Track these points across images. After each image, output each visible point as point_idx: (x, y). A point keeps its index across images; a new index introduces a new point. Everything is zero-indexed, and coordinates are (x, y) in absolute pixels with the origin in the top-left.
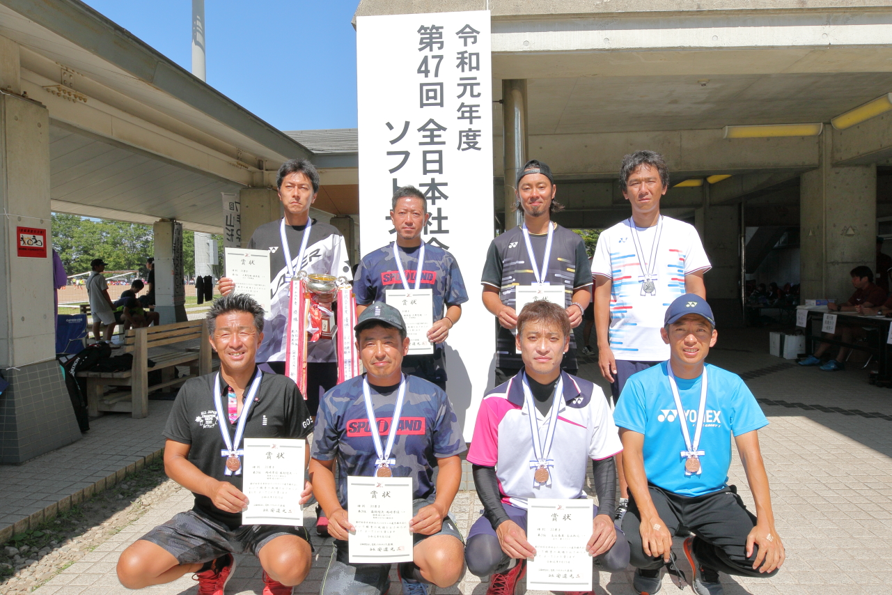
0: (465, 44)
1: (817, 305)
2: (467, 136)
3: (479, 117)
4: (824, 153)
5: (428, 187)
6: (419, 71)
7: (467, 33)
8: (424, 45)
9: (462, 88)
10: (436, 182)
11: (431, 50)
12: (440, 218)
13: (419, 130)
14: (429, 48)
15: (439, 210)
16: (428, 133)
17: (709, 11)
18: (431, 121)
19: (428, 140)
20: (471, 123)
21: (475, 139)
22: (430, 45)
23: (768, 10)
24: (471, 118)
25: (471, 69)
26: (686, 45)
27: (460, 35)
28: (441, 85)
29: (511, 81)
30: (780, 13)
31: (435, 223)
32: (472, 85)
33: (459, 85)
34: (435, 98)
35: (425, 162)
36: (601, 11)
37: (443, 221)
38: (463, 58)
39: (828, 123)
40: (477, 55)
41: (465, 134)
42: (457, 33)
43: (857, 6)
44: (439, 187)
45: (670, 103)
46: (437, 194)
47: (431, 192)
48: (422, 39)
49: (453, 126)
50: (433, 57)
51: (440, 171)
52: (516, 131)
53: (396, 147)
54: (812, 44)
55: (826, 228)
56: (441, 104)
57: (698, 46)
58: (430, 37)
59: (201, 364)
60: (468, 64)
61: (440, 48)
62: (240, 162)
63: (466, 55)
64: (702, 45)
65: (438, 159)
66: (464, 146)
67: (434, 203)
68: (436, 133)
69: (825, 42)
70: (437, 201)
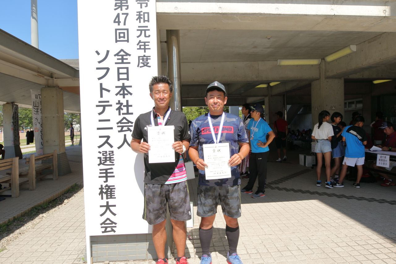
0: (141, 7)
2: (143, 59)
3: (150, 49)
4: (321, 73)
5: (120, 88)
6: (115, 22)
7: (142, 1)
8: (117, 7)
9: (140, 32)
10: (125, 85)
11: (121, 10)
12: (128, 106)
13: (115, 55)
14: (120, 8)
15: (127, 101)
16: (120, 57)
18: (122, 50)
19: (120, 61)
20: (145, 52)
21: (147, 61)
22: (121, 7)
24: (145, 49)
25: (144, 21)
26: (262, 12)
27: (138, 2)
28: (127, 30)
29: (171, 30)
31: (125, 109)
32: (145, 30)
33: (138, 30)
34: (124, 37)
35: (119, 74)
37: (130, 108)
38: (140, 15)
39: (323, 59)
40: (148, 13)
41: (141, 58)
44: (127, 88)
45: (253, 48)
46: (126, 92)
48: (116, 3)
49: (135, 53)
50: (123, 14)
51: (127, 79)
52: (174, 58)
53: (101, 65)
54: (326, 14)
55: (323, 106)
56: (128, 41)
57: (268, 13)
58: (121, 2)
59: (12, 182)
60: (143, 19)
61: (127, 9)
62: (39, 74)
63: (142, 13)
64: (270, 13)
65: (126, 72)
66: (141, 65)
67: (124, 97)
68: (125, 57)
69: (332, 13)
70: (126, 96)
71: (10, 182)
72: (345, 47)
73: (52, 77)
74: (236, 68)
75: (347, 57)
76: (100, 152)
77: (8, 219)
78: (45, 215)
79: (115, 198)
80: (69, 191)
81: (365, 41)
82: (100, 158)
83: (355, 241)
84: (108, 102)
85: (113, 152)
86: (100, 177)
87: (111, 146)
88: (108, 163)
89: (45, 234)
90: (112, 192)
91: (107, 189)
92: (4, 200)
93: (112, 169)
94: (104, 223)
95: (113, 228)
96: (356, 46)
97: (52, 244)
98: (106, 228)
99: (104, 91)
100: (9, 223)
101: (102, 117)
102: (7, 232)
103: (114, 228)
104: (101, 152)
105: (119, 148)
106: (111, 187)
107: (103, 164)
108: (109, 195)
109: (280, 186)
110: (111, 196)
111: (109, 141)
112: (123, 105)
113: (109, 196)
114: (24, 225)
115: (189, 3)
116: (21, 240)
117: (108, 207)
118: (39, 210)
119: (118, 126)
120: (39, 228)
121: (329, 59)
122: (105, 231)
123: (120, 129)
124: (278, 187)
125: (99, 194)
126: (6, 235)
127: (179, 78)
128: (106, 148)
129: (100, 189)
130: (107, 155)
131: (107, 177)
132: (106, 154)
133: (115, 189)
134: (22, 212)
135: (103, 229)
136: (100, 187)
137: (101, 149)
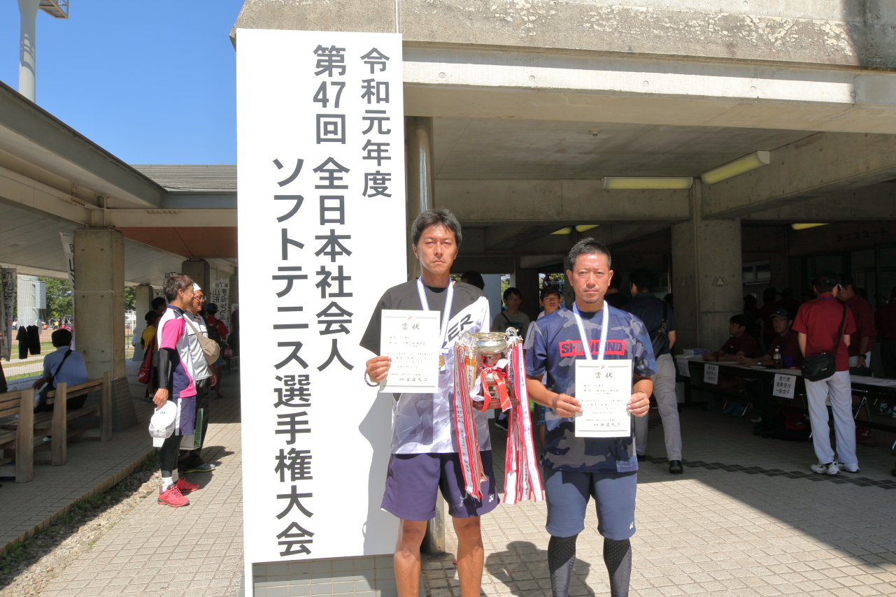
0: (372, 71)
1: (695, 354)
2: (375, 180)
3: (389, 158)
4: (694, 206)
5: (326, 241)
6: (316, 99)
7: (375, 58)
8: (321, 69)
9: (368, 122)
10: (336, 234)
11: (330, 75)
12: (341, 278)
13: (315, 170)
14: (327, 72)
15: (341, 268)
16: (327, 175)
17: (640, 54)
18: (330, 160)
19: (327, 183)
20: (379, 164)
21: (384, 183)
22: (329, 69)
23: (699, 57)
24: (379, 159)
25: (379, 100)
27: (366, 60)
28: (343, 117)
29: (416, 118)
30: (709, 62)
31: (335, 284)
32: (380, 120)
33: (364, 118)
34: (335, 132)
35: (323, 209)
36: (526, 45)
37: (345, 282)
38: (369, 87)
39: (698, 178)
40: (387, 84)
41: (372, 177)
42: (363, 58)
43: (783, 60)
44: (340, 241)
45: (557, 152)
46: (338, 249)
47: (330, 246)
48: (319, 61)
49: (358, 167)
50: (333, 83)
51: (341, 221)
53: (286, 190)
54: (742, 96)
55: (698, 278)
56: (343, 140)
57: (628, 90)
58: (329, 60)
59: (18, 446)
60: (375, 95)
61: (342, 74)
62: (75, 198)
63: (373, 84)
64: (632, 91)
65: (339, 206)
66: (371, 191)
67: (333, 260)
68: (336, 175)
69: (754, 95)
70: (337, 257)
71: (13, 447)
72: (746, 154)
73: (100, 205)
74: (513, 192)
75: (751, 175)
76: (279, 378)
77: (24, 532)
79: (311, 478)
80: (143, 466)
81: (789, 144)
82: (279, 391)
83: (804, 562)
84: (299, 269)
85: (307, 377)
86: (278, 432)
87: (305, 365)
88: (297, 400)
89: (123, 565)
90: (305, 466)
91: (294, 459)
93: (304, 413)
94: (285, 533)
95: (305, 545)
96: (768, 153)
97: (147, 587)
98: (290, 544)
99: (289, 246)
100: (27, 542)
101: (287, 301)
104: (283, 377)
105: (321, 368)
106: (301, 455)
107: (286, 404)
108: (298, 471)
110: (302, 473)
111: (299, 354)
112: (332, 275)
113: (297, 473)
115: (470, 65)
116: (70, 578)
117: (294, 497)
118: (85, 511)
119: (320, 322)
120: (103, 551)
121: (712, 177)
122: (288, 552)
123: (323, 327)
125: (276, 470)
128: (294, 368)
129: (277, 458)
130: (294, 384)
131: (293, 432)
132: (291, 383)
133: (310, 457)
134: (52, 514)
135: (284, 548)
136: (278, 455)
137: (283, 372)
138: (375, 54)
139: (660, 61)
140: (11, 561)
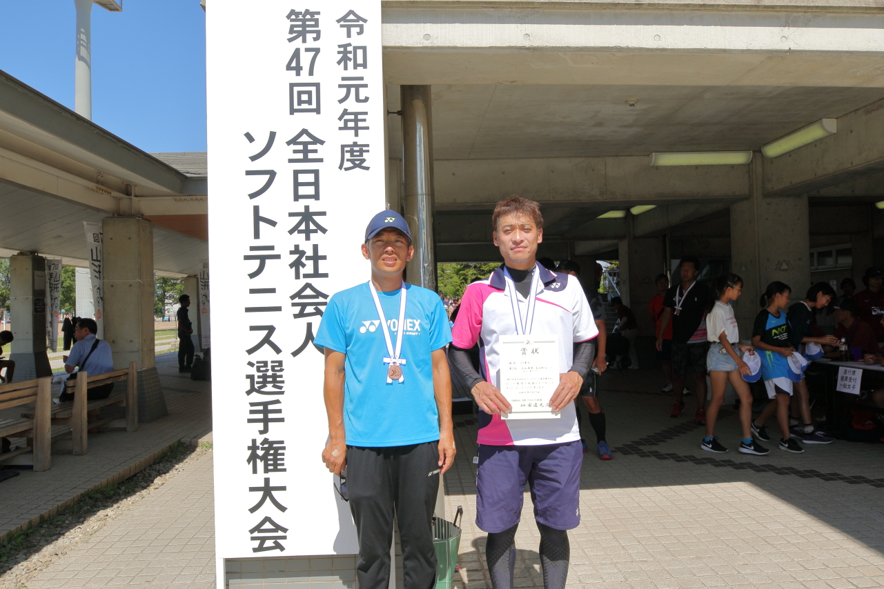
0: (349, 35)
2: (352, 152)
3: (367, 128)
4: (754, 183)
5: (300, 218)
6: (289, 68)
7: (351, 21)
8: (294, 35)
9: (344, 90)
10: (311, 210)
11: (304, 41)
12: (316, 258)
13: (289, 143)
14: (301, 38)
15: (315, 247)
16: (300, 147)
17: (650, 4)
18: (304, 132)
19: (300, 156)
20: (356, 135)
21: (361, 155)
22: (302, 34)
23: (718, 5)
24: (356, 129)
25: (356, 66)
26: (623, 44)
27: (342, 23)
28: (317, 85)
29: (411, 87)
30: (731, 11)
31: (310, 264)
32: (357, 87)
33: (340, 86)
34: (309, 102)
35: (297, 184)
36: (519, 0)
37: (320, 262)
38: (345, 53)
39: (758, 151)
40: (364, 49)
41: (348, 149)
42: (338, 21)
43: (820, 5)
44: (315, 218)
45: (595, 126)
46: (312, 227)
47: (304, 224)
48: (292, 27)
49: (334, 138)
50: (307, 50)
51: (316, 196)
52: (418, 149)
53: (259, 165)
54: (770, 48)
55: (759, 262)
56: (318, 110)
57: (637, 46)
58: (303, 25)
59: (36, 435)
60: (352, 61)
61: (316, 39)
62: (100, 186)
63: (350, 49)
64: (642, 46)
65: (313, 181)
66: (347, 164)
67: (308, 238)
68: (310, 147)
69: (785, 46)
70: (312, 235)
71: (31, 436)
72: (809, 123)
73: (128, 193)
74: (553, 171)
75: (816, 146)
76: (251, 364)
77: (28, 520)
78: (112, 513)
79: (284, 470)
80: (164, 457)
81: (858, 109)
82: (251, 377)
83: (847, 579)
84: (272, 248)
85: (280, 363)
86: (250, 421)
87: (278, 350)
88: (269, 388)
89: (115, 556)
90: (279, 457)
91: (267, 450)
92: (15, 478)
93: (278, 402)
94: (258, 528)
95: (279, 541)
96: (835, 120)
97: (132, 580)
98: (263, 540)
99: (261, 223)
100: (31, 531)
101: (258, 282)
102: (25, 551)
103: (281, 541)
104: (255, 363)
105: (295, 354)
106: (275, 445)
107: (259, 391)
108: (272, 462)
109: (662, 448)
110: (275, 465)
111: (272, 339)
112: (306, 255)
113: (271, 465)
114: (63, 534)
115: (457, 25)
116: (60, 568)
117: (267, 490)
118: (96, 501)
119: (294, 305)
120: (100, 542)
121: (773, 150)
122: (261, 548)
123: (297, 310)
124: (657, 452)
125: (249, 461)
126: (24, 557)
127: (428, 195)
128: (266, 353)
129: (249, 448)
130: (267, 370)
131: (266, 421)
132: (264, 369)
133: (284, 448)
134: (60, 504)
135: (256, 544)
136: (251, 445)
137: (255, 357)
138: (351, 17)
139: (674, 12)
140: (11, 549)
